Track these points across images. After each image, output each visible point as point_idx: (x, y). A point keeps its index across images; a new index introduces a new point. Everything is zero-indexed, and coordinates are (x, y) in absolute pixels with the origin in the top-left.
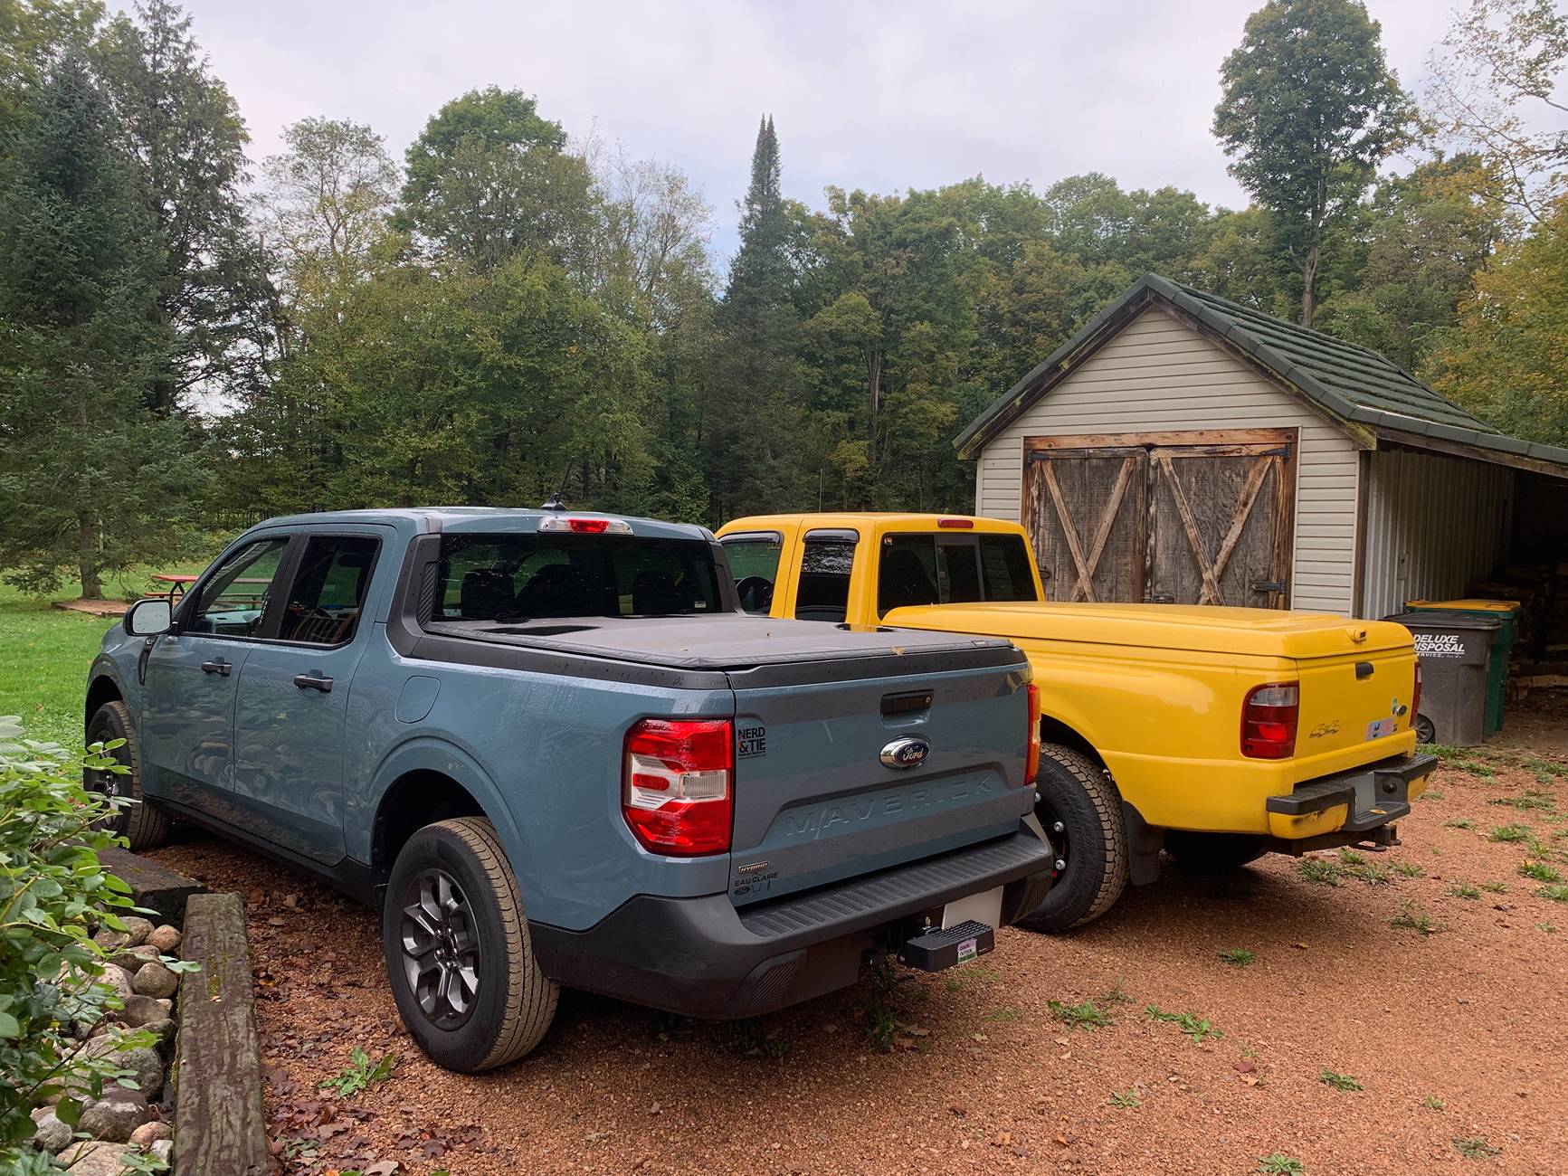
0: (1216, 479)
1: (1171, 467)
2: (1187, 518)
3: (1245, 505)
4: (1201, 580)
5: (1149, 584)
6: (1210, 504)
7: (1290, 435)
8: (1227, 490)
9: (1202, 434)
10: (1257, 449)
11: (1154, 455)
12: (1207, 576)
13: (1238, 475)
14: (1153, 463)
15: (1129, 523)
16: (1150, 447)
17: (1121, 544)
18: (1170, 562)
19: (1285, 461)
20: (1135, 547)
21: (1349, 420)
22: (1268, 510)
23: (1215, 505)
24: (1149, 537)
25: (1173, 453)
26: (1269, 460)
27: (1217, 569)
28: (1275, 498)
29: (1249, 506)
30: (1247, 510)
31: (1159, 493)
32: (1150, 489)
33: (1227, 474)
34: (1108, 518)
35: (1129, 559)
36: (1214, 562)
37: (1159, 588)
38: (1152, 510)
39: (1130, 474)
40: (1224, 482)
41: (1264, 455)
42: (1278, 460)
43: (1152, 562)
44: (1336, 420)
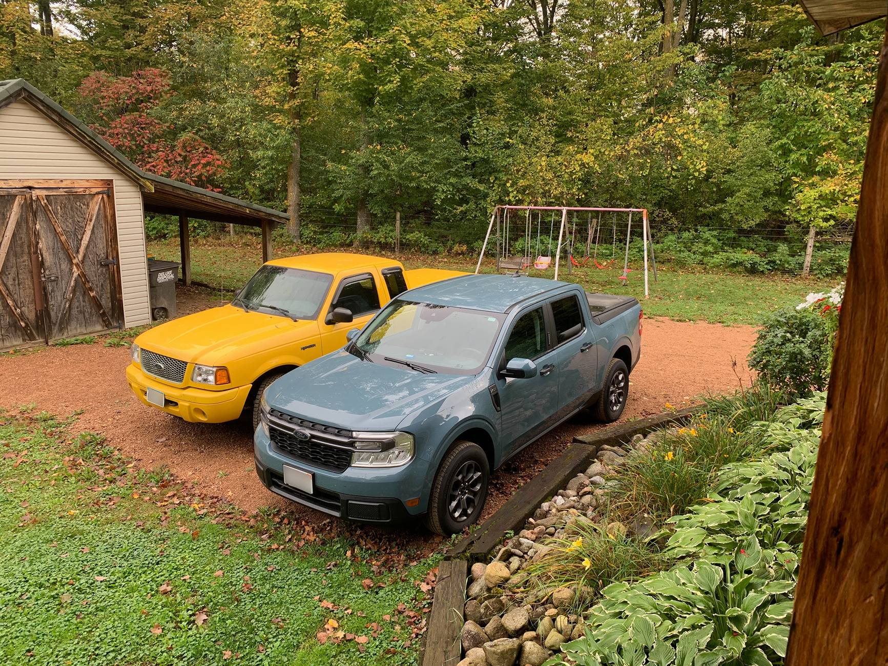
0: (72, 208)
1: (45, 201)
2: (59, 230)
3: (91, 220)
4: (72, 263)
5: (43, 271)
6: (70, 221)
7: (109, 183)
8: (79, 213)
9: (62, 181)
10: (94, 191)
11: (35, 193)
12: (75, 261)
13: (84, 205)
14: (34, 198)
15: (23, 236)
16: (30, 188)
17: (18, 249)
18: (52, 256)
19: (108, 196)
20: (29, 251)
21: (142, 177)
22: (102, 222)
23: (73, 221)
24: (38, 243)
25: (45, 193)
26: (100, 196)
27: (80, 256)
28: (106, 216)
29: (93, 221)
30: (92, 224)
31: (40, 216)
32: (35, 215)
33: (78, 204)
34: (9, 234)
35: (26, 258)
36: (78, 252)
37: (47, 272)
38: (38, 227)
39: (22, 206)
40: (77, 209)
41: (98, 193)
42: (105, 196)
43: (42, 258)
44: (134, 180)
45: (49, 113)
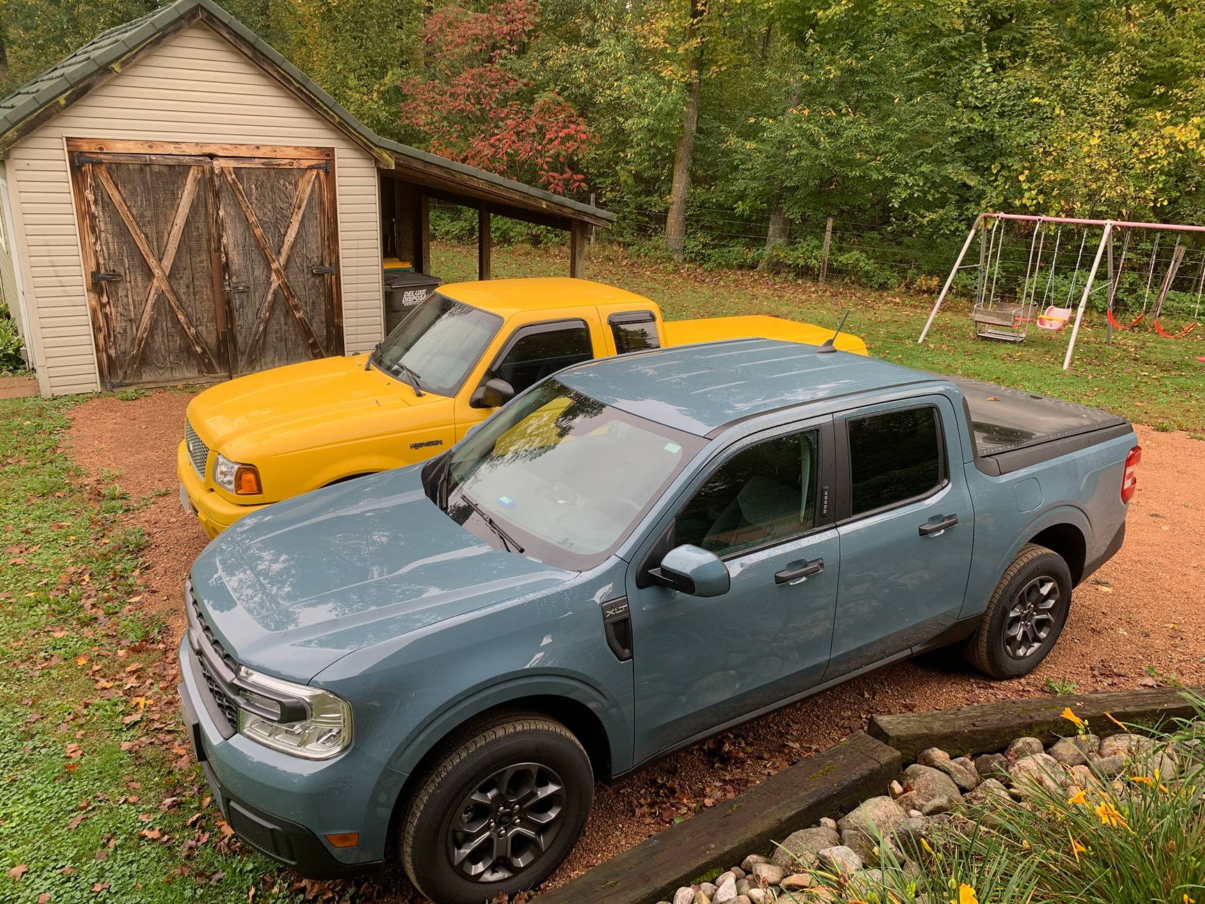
0: (272, 188)
1: (234, 176)
2: (253, 219)
3: (299, 208)
4: (270, 269)
5: (227, 277)
6: (270, 207)
7: (328, 153)
8: (282, 196)
9: (258, 148)
10: (305, 164)
11: (217, 164)
12: (274, 266)
13: (290, 183)
14: (217, 172)
15: (201, 225)
16: (212, 156)
17: (193, 244)
18: (241, 257)
19: (327, 173)
20: (209, 247)
21: (376, 146)
22: (316, 211)
23: (274, 208)
24: (221, 237)
25: (233, 164)
26: (315, 172)
27: (282, 259)
28: (322, 203)
29: (303, 208)
30: (301, 213)
31: (225, 199)
32: (217, 195)
33: (282, 182)
34: (180, 220)
35: (204, 257)
36: (279, 253)
37: (234, 279)
38: (221, 213)
39: (198, 182)
40: (279, 189)
41: (311, 168)
42: (322, 173)
43: (227, 259)
44: (365, 148)
45: (239, 44)
